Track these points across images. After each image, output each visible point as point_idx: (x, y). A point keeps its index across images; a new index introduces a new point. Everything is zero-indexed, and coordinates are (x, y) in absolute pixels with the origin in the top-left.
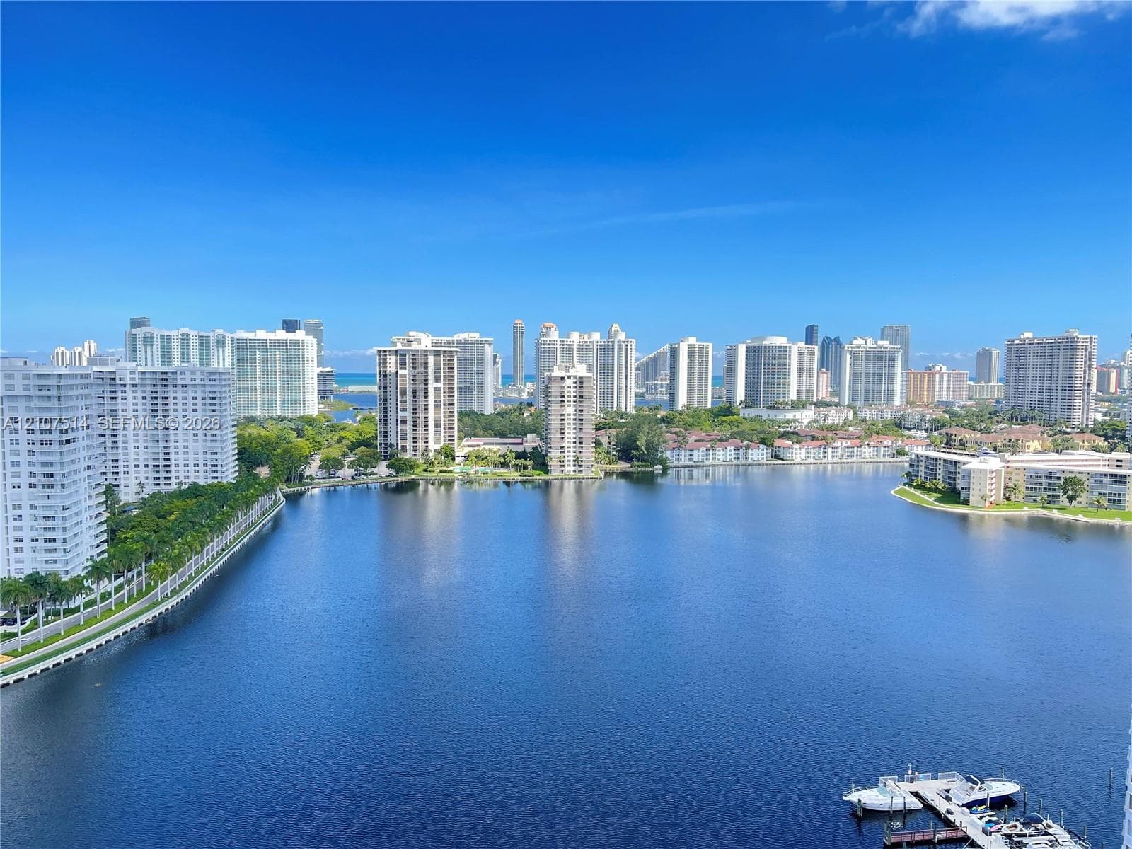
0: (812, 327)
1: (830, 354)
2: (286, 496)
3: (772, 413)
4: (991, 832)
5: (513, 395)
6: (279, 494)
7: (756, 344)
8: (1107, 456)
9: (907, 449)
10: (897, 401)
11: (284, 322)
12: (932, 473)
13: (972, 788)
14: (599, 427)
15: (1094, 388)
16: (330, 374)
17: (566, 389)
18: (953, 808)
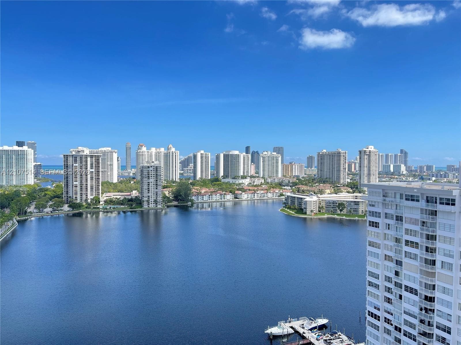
0: (248, 147)
1: (255, 157)
2: (18, 221)
3: (234, 180)
4: (319, 339)
5: (127, 174)
6: (15, 221)
7: (227, 153)
8: (352, 195)
9: (284, 193)
10: (280, 175)
11: (17, 142)
12: (293, 202)
13: (312, 323)
14: (165, 187)
15: (347, 170)
16: (40, 165)
17: (150, 172)
18: (305, 331)
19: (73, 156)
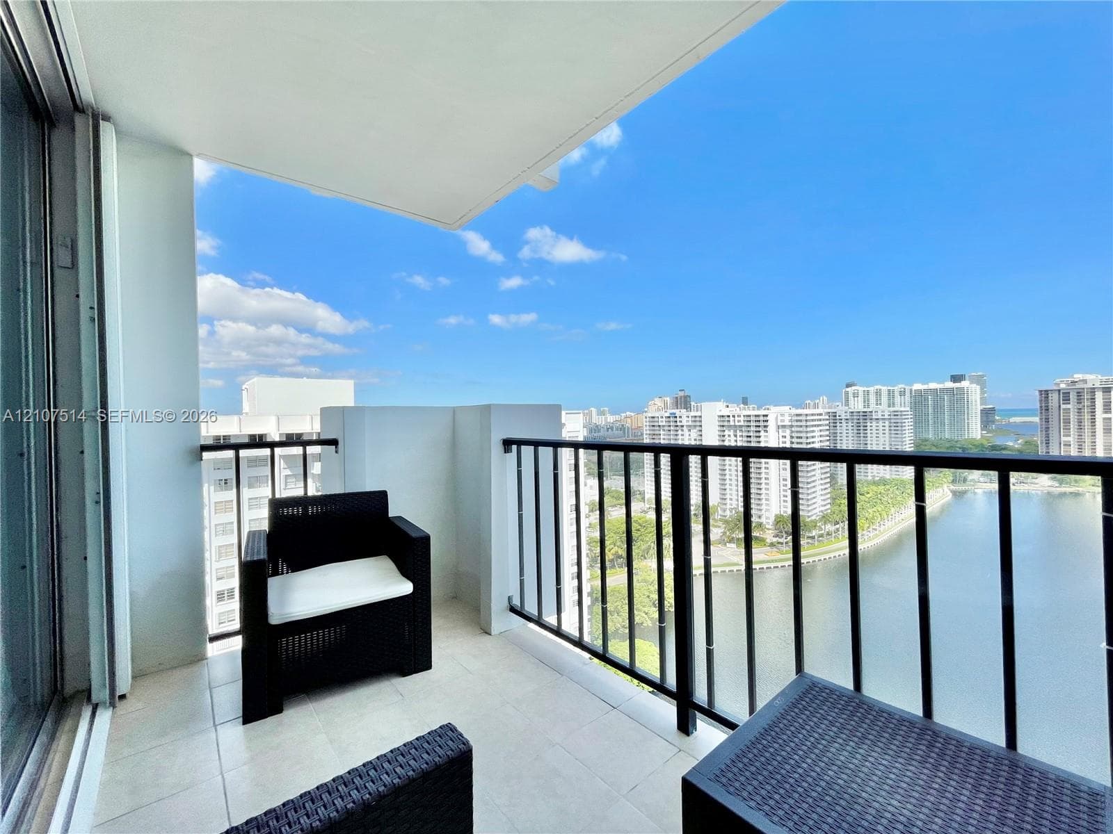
2: (952, 492)
6: (947, 490)
11: (952, 376)
16: (993, 409)
19: (1059, 391)
